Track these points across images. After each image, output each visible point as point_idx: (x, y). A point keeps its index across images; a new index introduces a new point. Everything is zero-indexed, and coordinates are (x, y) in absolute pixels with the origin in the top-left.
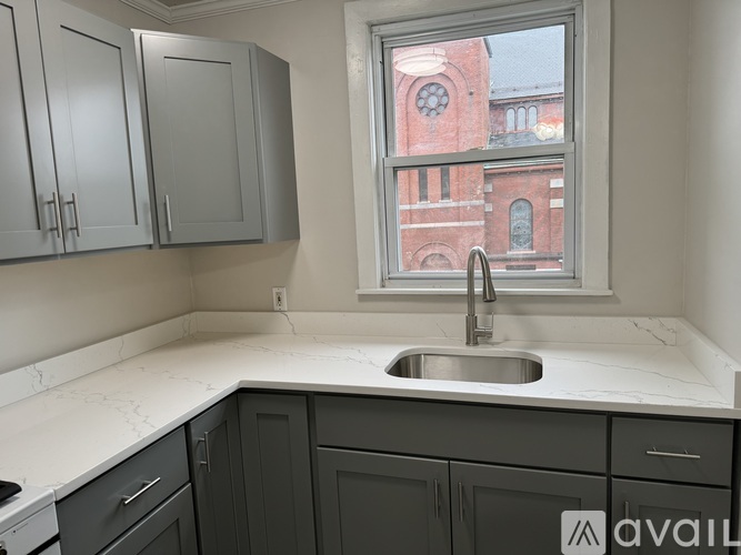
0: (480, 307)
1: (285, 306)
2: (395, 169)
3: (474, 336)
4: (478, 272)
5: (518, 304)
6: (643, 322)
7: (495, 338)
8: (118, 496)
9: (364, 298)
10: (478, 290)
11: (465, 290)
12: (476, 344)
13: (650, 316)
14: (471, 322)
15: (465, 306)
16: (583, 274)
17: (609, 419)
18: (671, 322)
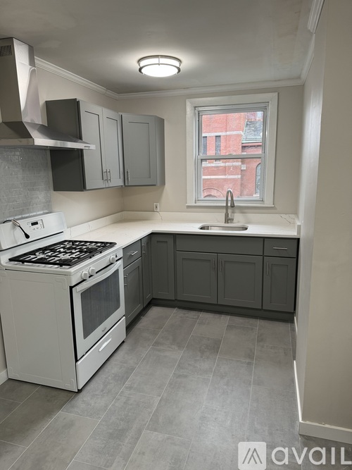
0: (230, 211)
1: (158, 210)
2: (202, 160)
3: (228, 220)
4: (229, 198)
5: (243, 210)
6: (283, 216)
7: (235, 221)
8: (129, 254)
9: (188, 207)
10: (229, 205)
11: (225, 205)
12: (228, 223)
13: (286, 214)
14: (227, 215)
15: (225, 211)
16: (265, 200)
17: (264, 239)
18: (293, 216)
